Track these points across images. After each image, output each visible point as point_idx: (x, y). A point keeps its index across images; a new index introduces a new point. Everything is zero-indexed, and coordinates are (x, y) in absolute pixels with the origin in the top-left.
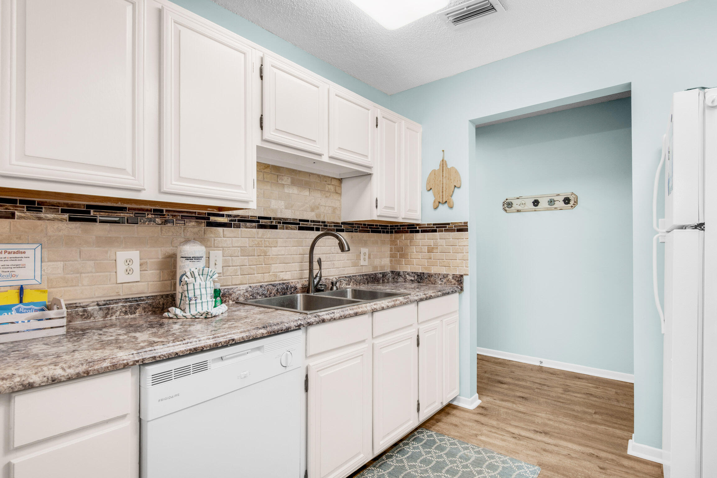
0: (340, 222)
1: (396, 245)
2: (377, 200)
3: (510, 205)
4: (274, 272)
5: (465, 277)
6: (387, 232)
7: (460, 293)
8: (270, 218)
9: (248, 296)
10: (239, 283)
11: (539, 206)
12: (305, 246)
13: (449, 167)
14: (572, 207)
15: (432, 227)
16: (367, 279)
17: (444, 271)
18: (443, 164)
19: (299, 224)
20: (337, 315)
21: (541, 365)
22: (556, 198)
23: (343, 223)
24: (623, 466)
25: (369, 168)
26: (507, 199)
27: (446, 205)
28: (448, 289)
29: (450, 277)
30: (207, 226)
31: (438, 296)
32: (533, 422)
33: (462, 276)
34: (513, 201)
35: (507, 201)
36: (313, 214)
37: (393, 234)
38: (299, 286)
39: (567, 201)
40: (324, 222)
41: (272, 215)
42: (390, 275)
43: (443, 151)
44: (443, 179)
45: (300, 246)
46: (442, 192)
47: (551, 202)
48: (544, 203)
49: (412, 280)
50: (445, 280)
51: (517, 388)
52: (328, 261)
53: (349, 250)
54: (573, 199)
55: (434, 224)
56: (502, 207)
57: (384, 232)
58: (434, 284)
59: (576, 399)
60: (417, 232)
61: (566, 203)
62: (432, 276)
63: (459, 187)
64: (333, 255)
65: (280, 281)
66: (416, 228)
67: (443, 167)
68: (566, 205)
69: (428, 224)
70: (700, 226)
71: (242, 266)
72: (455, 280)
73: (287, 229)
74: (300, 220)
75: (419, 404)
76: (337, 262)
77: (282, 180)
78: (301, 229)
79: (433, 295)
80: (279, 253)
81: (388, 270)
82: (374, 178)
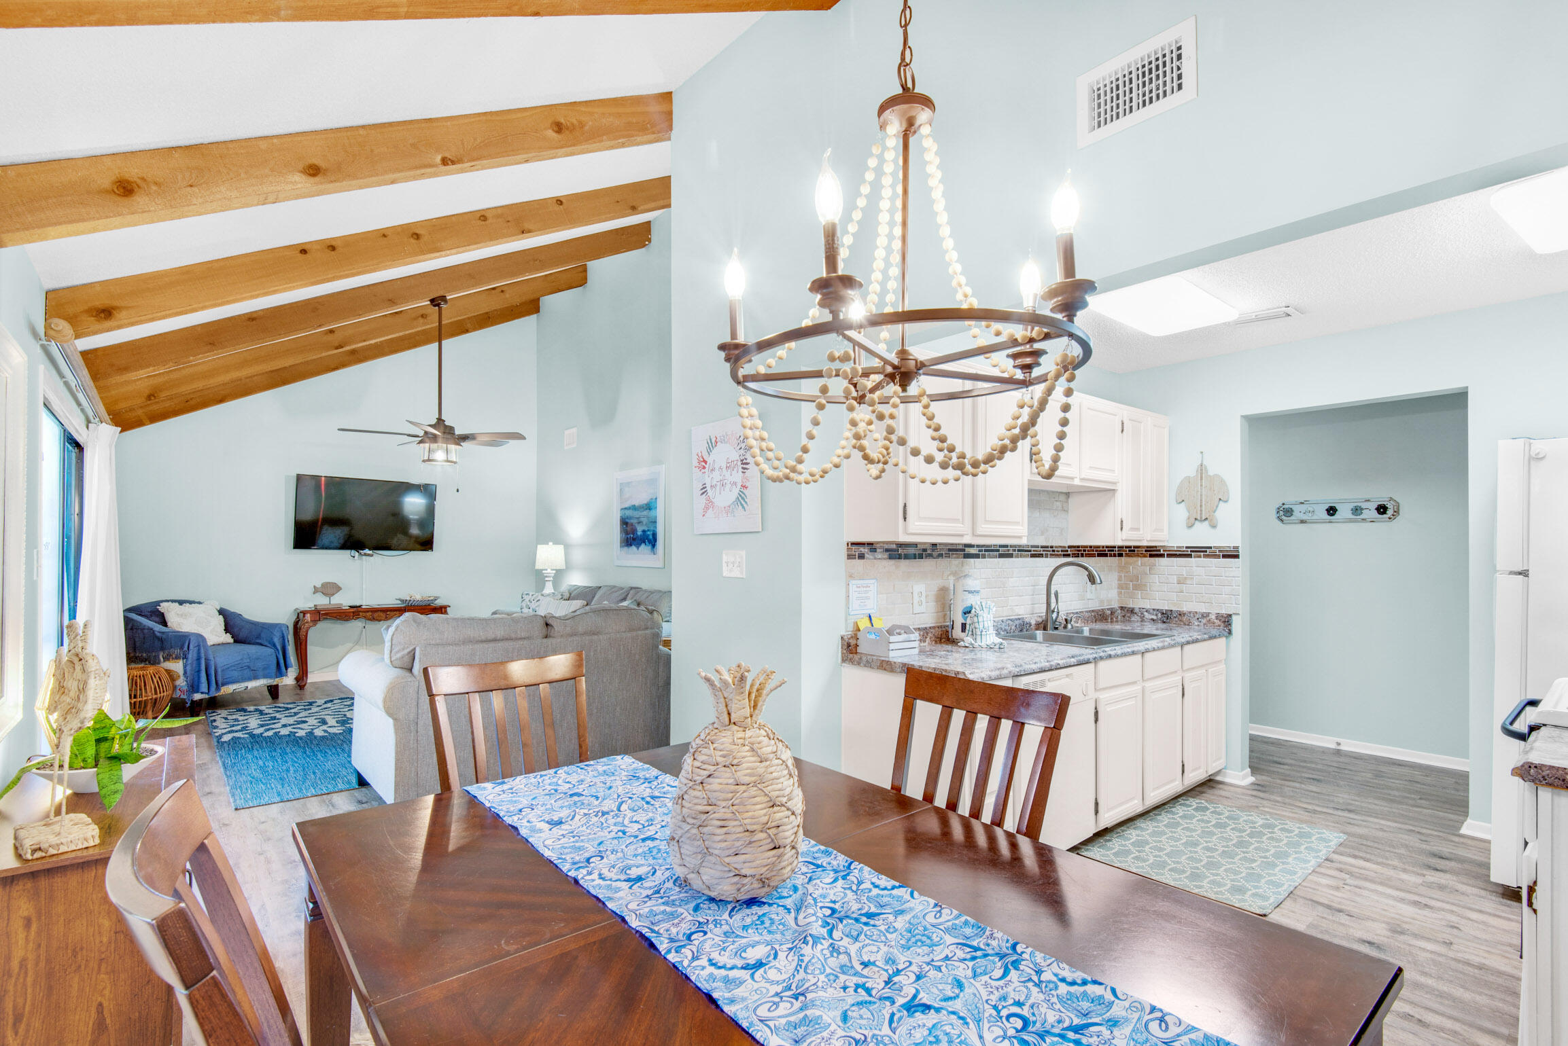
0: (1067, 546)
1: (1127, 572)
2: (1122, 521)
3: (1289, 512)
4: (1010, 606)
5: (1234, 617)
6: (1115, 555)
7: (1227, 637)
11: (1337, 516)
12: (1042, 576)
13: (1211, 473)
14: (1390, 518)
15: (1184, 551)
16: (1095, 617)
17: (1202, 609)
18: (1201, 470)
20: (1119, 652)
21: (1338, 748)
22: (1364, 505)
23: (1069, 547)
24: (1452, 841)
25: (1115, 483)
26: (1283, 504)
27: (1206, 523)
28: (1214, 632)
29: (1213, 617)
30: (964, 558)
31: (1205, 640)
32: (1333, 801)
33: (1230, 616)
34: (1294, 507)
35: (1285, 506)
36: (1043, 538)
37: (1123, 559)
38: (1033, 622)
39: (1382, 509)
40: (1052, 547)
42: (1119, 611)
43: (1202, 453)
44: (1201, 489)
45: (1032, 576)
46: (1201, 506)
47: (1357, 510)
48: (1344, 512)
49: (1153, 620)
50: (1204, 621)
51: (1305, 770)
53: (1101, 582)
54: (1391, 507)
55: (1187, 547)
56: (1274, 515)
57: (1111, 556)
58: (1188, 625)
59: (1394, 785)
60: (1162, 556)
61: (1380, 513)
62: (1184, 614)
63: (1226, 501)
65: (1015, 615)
66: (1160, 550)
67: (1201, 474)
68: (1380, 516)
69: (1177, 547)
70: (1524, 573)
72: (1220, 620)
73: (1021, 557)
75: (1183, 765)
79: (1199, 637)
80: (1014, 585)
81: (1116, 605)
82: (1118, 495)
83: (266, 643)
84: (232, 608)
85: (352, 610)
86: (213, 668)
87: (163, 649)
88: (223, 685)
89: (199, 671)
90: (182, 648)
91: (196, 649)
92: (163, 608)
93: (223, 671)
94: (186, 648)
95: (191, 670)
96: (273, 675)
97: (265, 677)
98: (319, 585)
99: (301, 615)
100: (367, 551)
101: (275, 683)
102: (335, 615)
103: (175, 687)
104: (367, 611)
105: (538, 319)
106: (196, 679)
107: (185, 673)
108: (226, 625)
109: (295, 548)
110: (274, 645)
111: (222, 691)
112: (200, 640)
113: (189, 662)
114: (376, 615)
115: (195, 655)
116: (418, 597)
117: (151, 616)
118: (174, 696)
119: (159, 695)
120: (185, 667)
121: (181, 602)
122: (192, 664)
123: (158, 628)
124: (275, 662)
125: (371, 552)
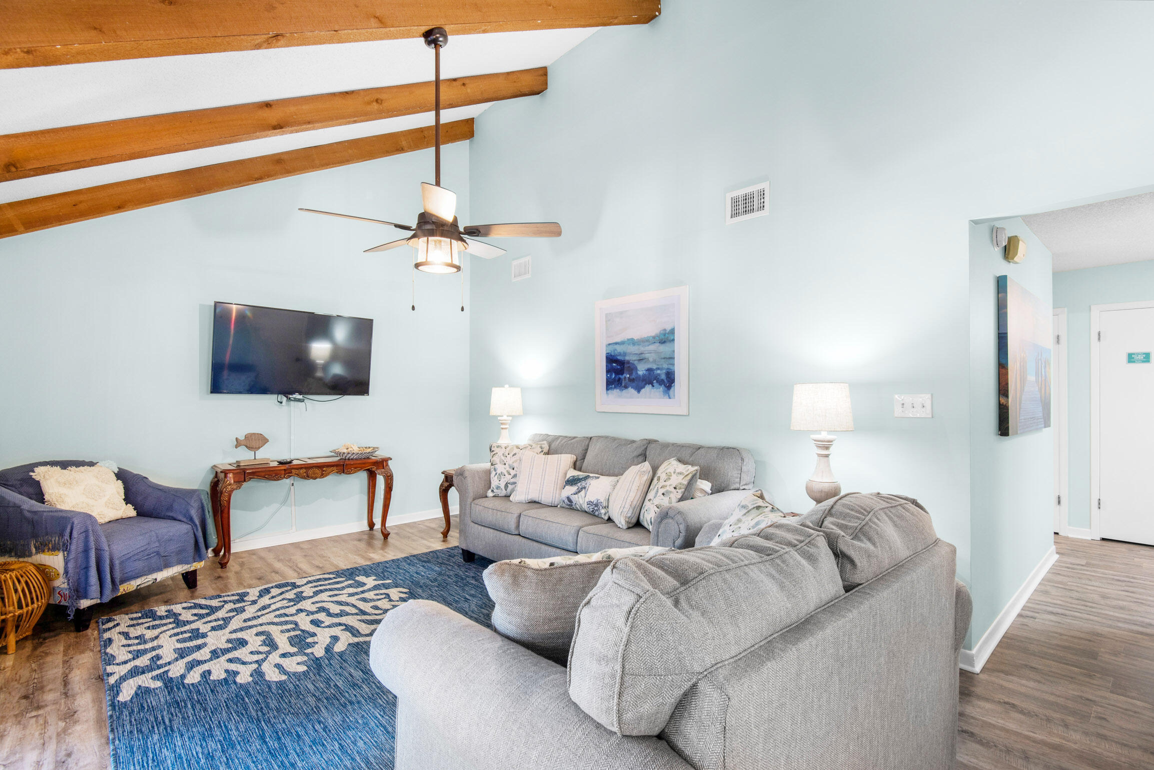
83: (180, 517)
84: (135, 469)
85: (283, 467)
86: (108, 562)
87: (35, 536)
88: (123, 581)
89: (87, 568)
90: (61, 535)
91: (82, 537)
92: (39, 474)
93: (122, 563)
94: (67, 537)
95: (76, 567)
96: (191, 559)
97: (180, 562)
98: (242, 437)
99: (222, 475)
100: (297, 396)
101: (192, 569)
102: (263, 474)
103: (52, 591)
104: (300, 467)
105: (471, 143)
106: (83, 579)
107: (66, 572)
108: (126, 494)
109: (212, 392)
110: (191, 519)
111: (121, 590)
112: (89, 522)
113: (72, 556)
114: (310, 472)
115: (81, 545)
116: (355, 449)
117: (22, 485)
118: (52, 602)
119: (25, 610)
120: (66, 562)
121: (64, 465)
122: (76, 559)
123: (29, 504)
124: (192, 541)
125: (300, 397)
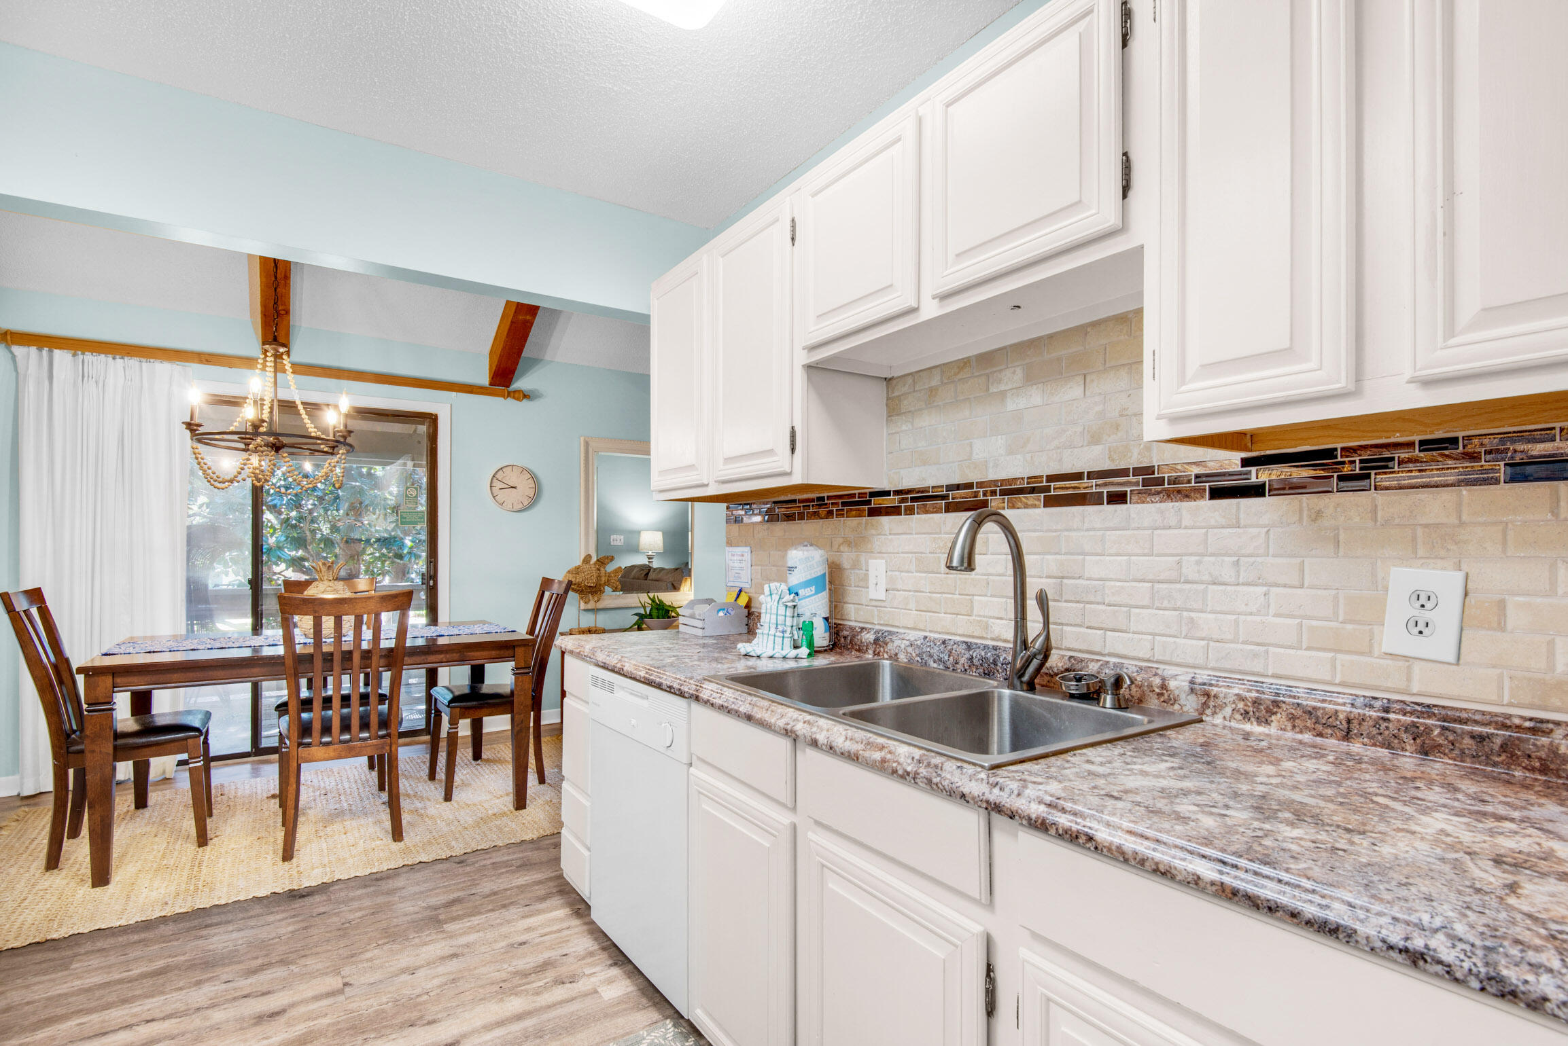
4: (980, 616)
8: (969, 486)
9: (914, 655)
10: (912, 626)
12: (1066, 554)
19: (1047, 489)
36: (1097, 449)
41: (974, 477)
45: (1049, 553)
52: (1165, 609)
64: (1188, 586)
65: (993, 639)
71: (917, 591)
74: (1051, 478)
76: (1212, 616)
77: (1000, 381)
78: (1051, 502)
80: (991, 570)
